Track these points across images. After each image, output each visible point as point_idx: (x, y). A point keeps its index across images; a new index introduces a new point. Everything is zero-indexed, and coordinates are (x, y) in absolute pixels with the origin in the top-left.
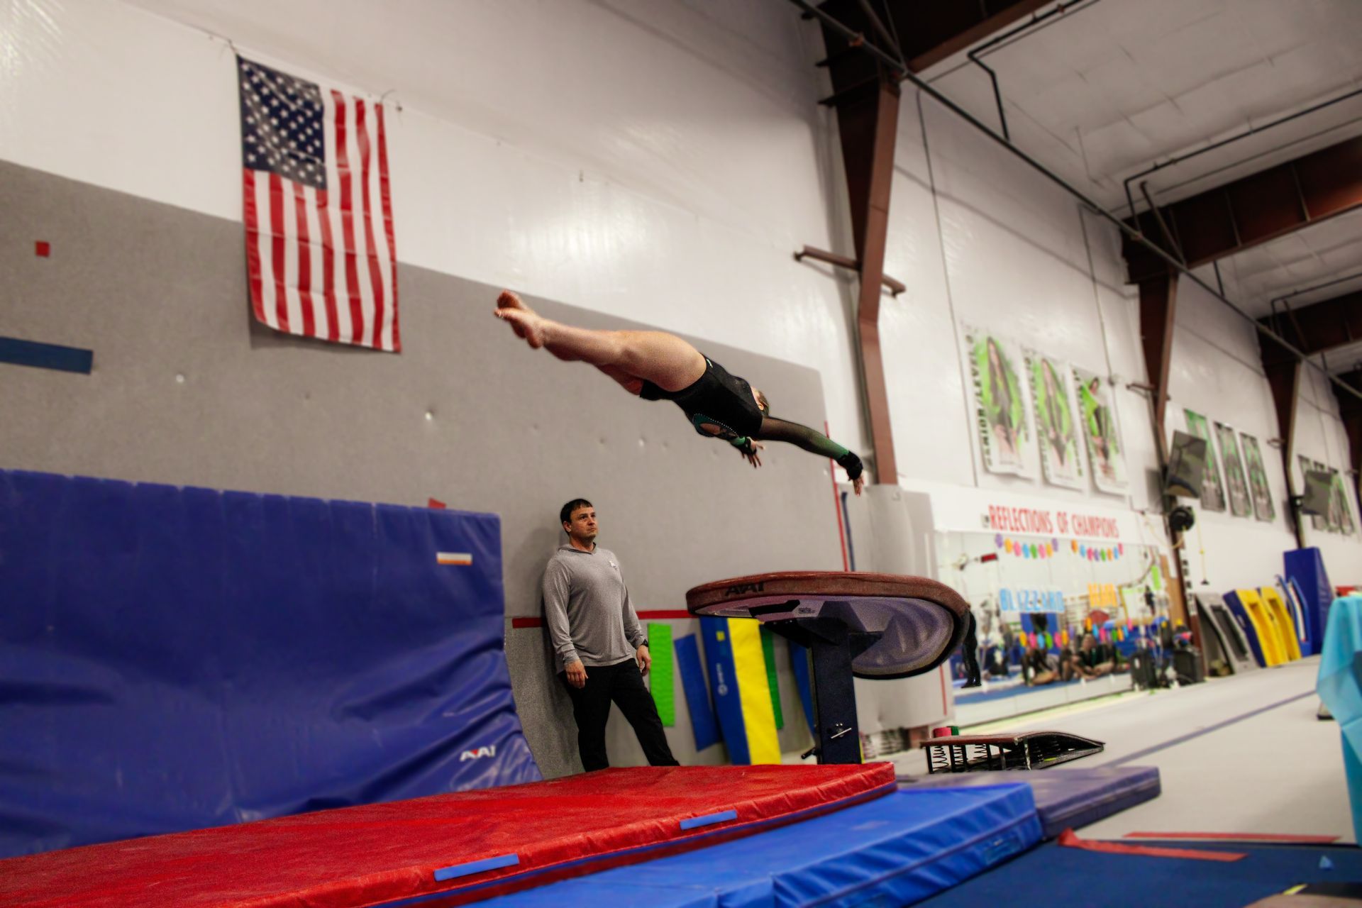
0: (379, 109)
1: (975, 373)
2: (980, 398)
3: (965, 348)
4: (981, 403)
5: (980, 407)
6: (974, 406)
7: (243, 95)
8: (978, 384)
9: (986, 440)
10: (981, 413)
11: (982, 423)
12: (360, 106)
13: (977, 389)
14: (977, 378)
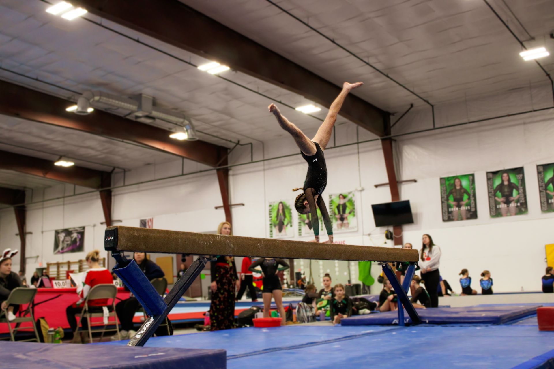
0: (152, 219)
1: (270, 214)
2: (271, 221)
3: (268, 208)
4: (271, 222)
5: (271, 223)
6: (268, 223)
7: (141, 224)
8: (271, 217)
9: (271, 231)
10: (271, 224)
11: (271, 227)
12: (150, 220)
13: (270, 219)
14: (271, 216)
